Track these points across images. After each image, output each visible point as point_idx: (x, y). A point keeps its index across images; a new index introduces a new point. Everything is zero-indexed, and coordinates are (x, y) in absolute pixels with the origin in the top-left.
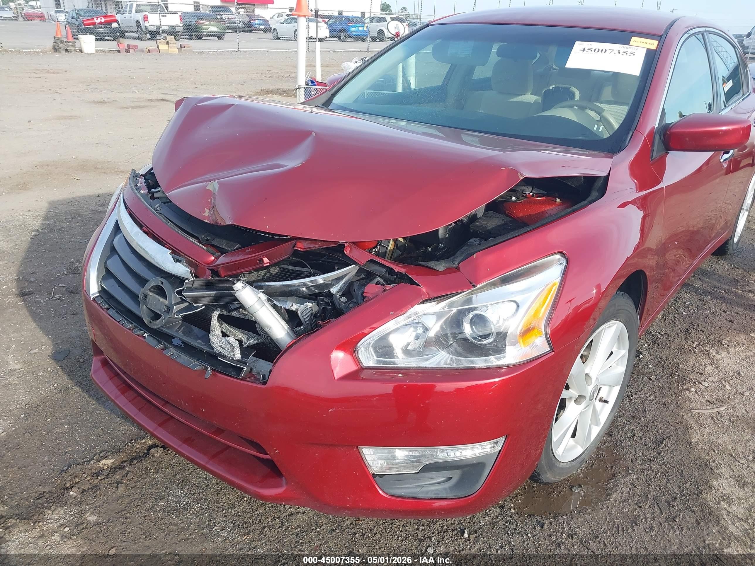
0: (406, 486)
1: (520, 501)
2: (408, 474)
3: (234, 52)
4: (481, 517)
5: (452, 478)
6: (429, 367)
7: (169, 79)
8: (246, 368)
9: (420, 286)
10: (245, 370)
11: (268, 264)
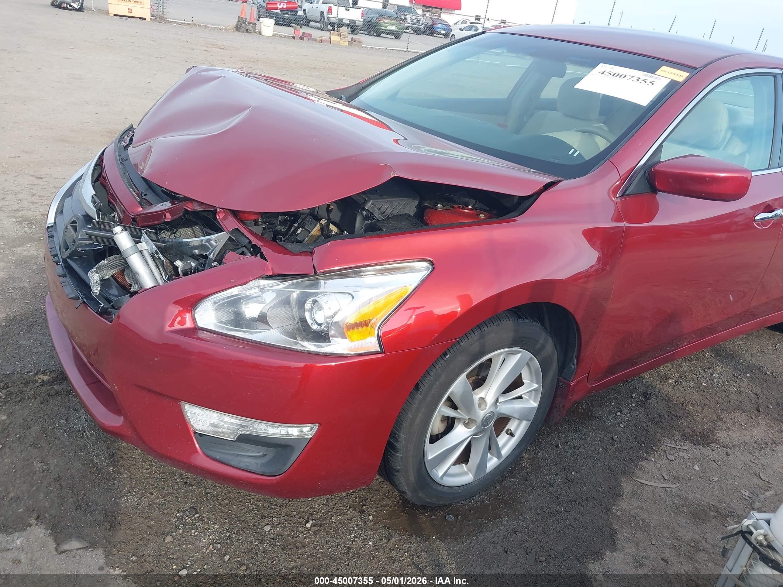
0: (223, 451)
1: (385, 512)
2: (225, 439)
3: (402, 52)
4: (336, 514)
5: (266, 455)
6: (252, 340)
7: (323, 68)
8: (103, 305)
9: (267, 261)
10: (101, 306)
11: (170, 220)
